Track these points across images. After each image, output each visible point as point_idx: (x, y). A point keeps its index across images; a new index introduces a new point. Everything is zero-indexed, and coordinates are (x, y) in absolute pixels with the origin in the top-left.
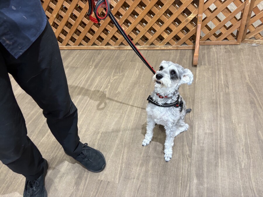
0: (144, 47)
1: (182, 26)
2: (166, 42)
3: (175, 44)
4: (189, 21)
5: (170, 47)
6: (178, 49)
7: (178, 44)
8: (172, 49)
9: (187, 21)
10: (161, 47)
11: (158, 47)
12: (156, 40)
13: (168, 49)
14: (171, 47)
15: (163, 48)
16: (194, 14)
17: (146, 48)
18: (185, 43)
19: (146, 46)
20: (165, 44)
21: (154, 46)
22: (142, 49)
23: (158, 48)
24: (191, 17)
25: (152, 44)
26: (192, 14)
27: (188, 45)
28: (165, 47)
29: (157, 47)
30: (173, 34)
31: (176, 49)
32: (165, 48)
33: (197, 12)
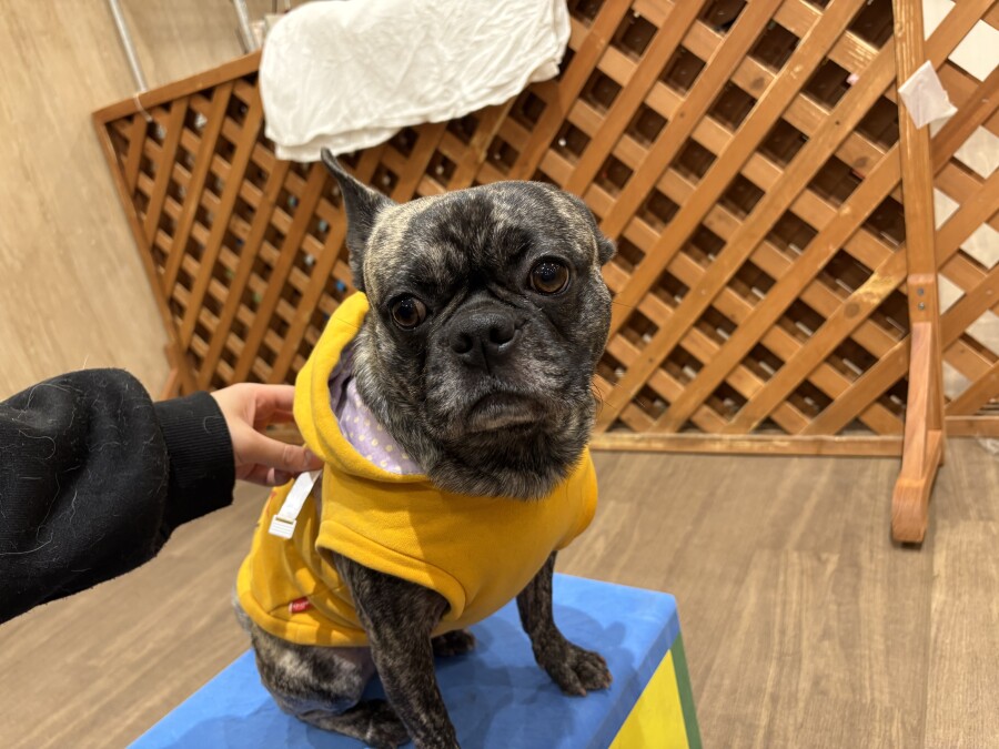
0: (650, 440)
1: (829, 338)
2: (754, 419)
3: (803, 428)
4: (865, 312)
5: (778, 441)
6: (825, 452)
7: (821, 428)
8: (793, 450)
9: (853, 309)
10: (732, 440)
11: (720, 440)
12: (706, 409)
13: (771, 450)
14: (782, 441)
15: (746, 446)
16: (884, 274)
17: (659, 446)
18: (857, 424)
19: (660, 435)
20: (755, 424)
21: (701, 436)
22: (642, 446)
23: (718, 447)
24: (874, 290)
25: (689, 425)
26: (874, 278)
27: (876, 433)
28: (751, 440)
29: (714, 440)
30: (788, 379)
31: (812, 451)
32: (757, 447)
33: (900, 263)
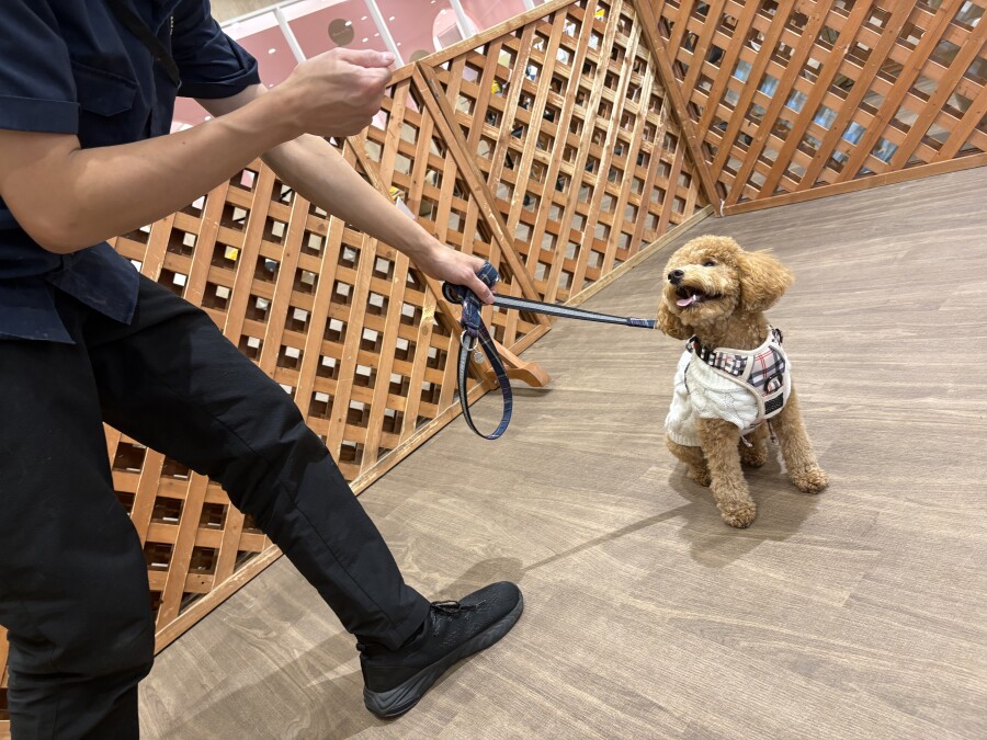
0: (366, 476)
2: (413, 421)
3: (436, 411)
4: (430, 330)
6: (455, 415)
8: (441, 425)
9: (425, 331)
10: (410, 441)
11: (404, 446)
12: (386, 435)
13: (432, 432)
14: (434, 425)
15: (419, 439)
16: (428, 306)
17: (374, 476)
19: (371, 468)
20: (415, 424)
21: (390, 453)
23: (406, 451)
24: (428, 315)
25: (382, 451)
26: (424, 310)
28: (420, 433)
29: (401, 448)
31: (448, 419)
32: (424, 436)
33: (431, 297)
